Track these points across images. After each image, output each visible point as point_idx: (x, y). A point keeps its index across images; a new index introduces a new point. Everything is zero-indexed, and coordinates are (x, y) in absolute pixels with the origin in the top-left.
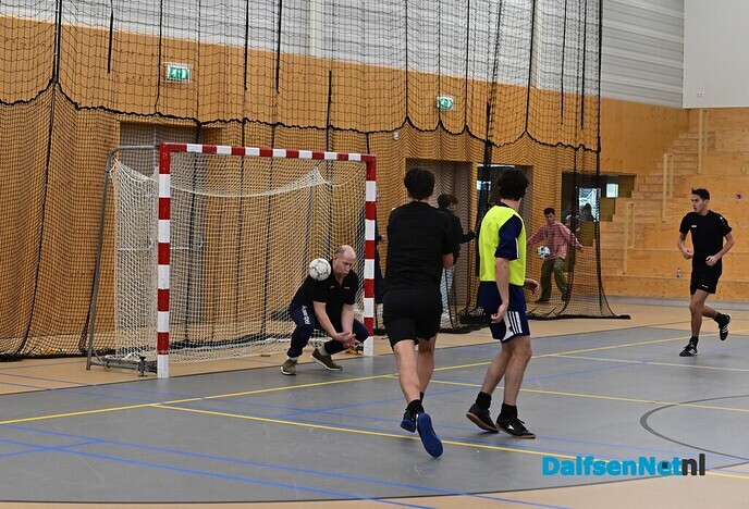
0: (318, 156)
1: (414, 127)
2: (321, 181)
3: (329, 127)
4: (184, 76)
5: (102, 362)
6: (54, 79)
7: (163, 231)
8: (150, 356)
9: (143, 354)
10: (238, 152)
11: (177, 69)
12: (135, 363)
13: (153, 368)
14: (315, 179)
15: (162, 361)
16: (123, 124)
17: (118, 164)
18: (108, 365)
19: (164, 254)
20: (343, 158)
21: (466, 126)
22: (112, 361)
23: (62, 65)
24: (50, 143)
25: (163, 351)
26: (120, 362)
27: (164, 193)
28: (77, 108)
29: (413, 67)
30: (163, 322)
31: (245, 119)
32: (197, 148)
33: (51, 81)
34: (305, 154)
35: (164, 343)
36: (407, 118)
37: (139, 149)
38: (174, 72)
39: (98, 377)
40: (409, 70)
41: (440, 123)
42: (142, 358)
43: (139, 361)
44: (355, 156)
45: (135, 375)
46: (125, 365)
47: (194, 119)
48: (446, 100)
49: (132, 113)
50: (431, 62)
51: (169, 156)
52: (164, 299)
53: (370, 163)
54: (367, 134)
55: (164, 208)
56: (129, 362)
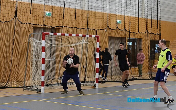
0: (84, 36)
1: (110, 28)
2: (85, 42)
3: (88, 28)
4: (50, 15)
5: (27, 89)
6: (16, 16)
7: (43, 55)
8: (39, 88)
9: (38, 87)
10: (63, 35)
11: (48, 13)
12: (36, 89)
13: (40, 91)
14: (83, 42)
15: (43, 89)
16: (34, 27)
17: (32, 38)
18: (29, 90)
19: (43, 61)
20: (91, 36)
21: (125, 28)
22: (29, 89)
23: (18, 12)
24: (14, 32)
25: (43, 86)
26: (32, 89)
27: (43, 45)
28: (21, 23)
29: (109, 12)
30: (43, 79)
31: (63, 26)
32: (52, 34)
33: (15, 16)
34: (81, 35)
35: (43, 84)
36: (108, 26)
37: (39, 34)
38: (47, 14)
39: (26, 93)
40: (109, 13)
41: (117, 27)
42: (38, 88)
43: (37, 89)
44: (94, 36)
45: (35, 92)
46: (33, 90)
47: (51, 26)
48: (119, 21)
49: (38, 25)
50: (115, 11)
51: (45, 36)
52: (43, 73)
53: (98, 38)
54: (97, 30)
55: (44, 49)
56: (34, 89)
